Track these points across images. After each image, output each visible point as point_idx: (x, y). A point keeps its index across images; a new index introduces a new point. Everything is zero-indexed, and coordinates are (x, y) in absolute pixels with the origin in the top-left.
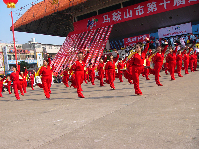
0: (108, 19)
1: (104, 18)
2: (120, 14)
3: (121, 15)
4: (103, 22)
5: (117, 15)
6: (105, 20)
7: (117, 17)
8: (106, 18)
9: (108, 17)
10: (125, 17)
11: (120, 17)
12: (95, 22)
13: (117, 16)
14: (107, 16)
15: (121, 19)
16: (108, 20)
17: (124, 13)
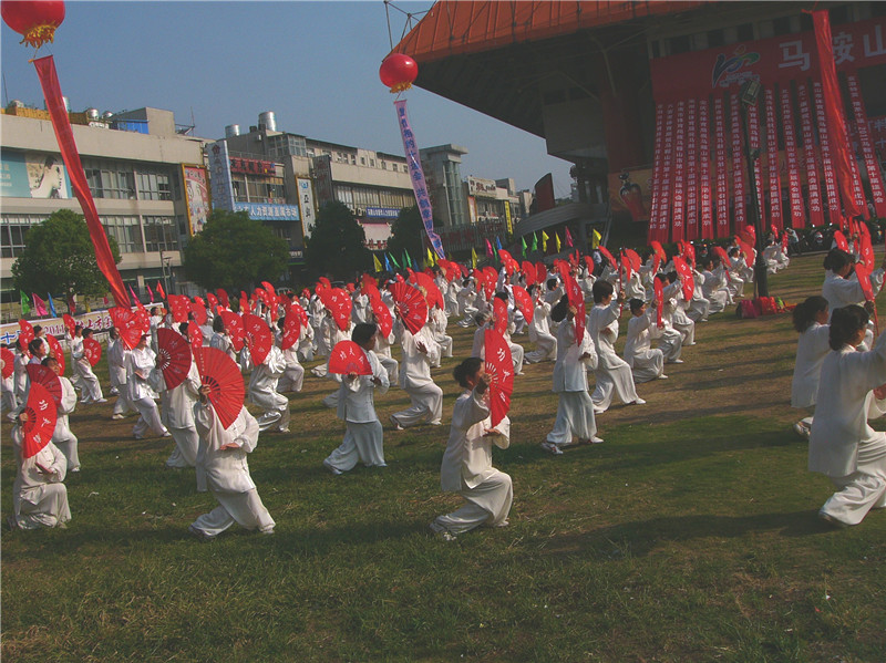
0: (800, 54)
1: (786, 52)
2: (849, 39)
3: (851, 45)
4: (781, 66)
5: (838, 45)
6: (786, 57)
7: (837, 51)
8: (793, 51)
9: (799, 50)
10: (868, 53)
11: (847, 52)
12: (745, 62)
13: (837, 48)
14: (799, 44)
15: (851, 59)
16: (803, 59)
17: (866, 38)
